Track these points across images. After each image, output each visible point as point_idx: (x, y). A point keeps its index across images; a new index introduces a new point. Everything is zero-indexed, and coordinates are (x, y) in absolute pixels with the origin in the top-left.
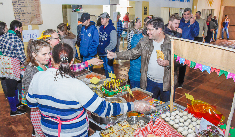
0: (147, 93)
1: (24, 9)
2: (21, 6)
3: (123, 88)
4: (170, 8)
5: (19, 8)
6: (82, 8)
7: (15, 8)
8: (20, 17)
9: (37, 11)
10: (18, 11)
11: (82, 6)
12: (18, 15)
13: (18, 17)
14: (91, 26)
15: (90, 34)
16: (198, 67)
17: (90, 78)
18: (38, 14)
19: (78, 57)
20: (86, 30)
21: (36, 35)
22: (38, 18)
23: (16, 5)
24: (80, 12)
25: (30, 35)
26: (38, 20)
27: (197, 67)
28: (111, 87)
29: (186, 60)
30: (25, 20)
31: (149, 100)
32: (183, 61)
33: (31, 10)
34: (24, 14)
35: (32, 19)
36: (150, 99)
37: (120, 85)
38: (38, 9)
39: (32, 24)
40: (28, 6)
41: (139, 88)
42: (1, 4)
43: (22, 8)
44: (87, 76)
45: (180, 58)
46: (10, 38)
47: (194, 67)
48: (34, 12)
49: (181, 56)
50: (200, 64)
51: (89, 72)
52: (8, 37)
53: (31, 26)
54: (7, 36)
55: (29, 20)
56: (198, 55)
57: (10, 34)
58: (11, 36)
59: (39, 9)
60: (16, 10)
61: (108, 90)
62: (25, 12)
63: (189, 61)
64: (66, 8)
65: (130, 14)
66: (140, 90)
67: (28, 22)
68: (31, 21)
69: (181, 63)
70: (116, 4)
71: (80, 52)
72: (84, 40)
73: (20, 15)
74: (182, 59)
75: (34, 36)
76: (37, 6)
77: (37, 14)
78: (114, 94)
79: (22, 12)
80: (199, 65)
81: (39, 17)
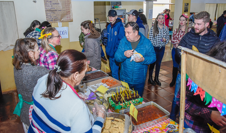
0: (163, 111)
1: (55, 6)
2: (52, 4)
3: (134, 101)
4: (217, 4)
5: (50, 5)
6: (121, 5)
7: (46, 5)
8: (51, 14)
9: (67, 9)
10: (49, 8)
11: (121, 3)
12: (49, 12)
13: (49, 14)
14: (117, 23)
15: (116, 32)
16: (215, 105)
17: (105, 82)
18: (69, 11)
19: (104, 57)
20: (112, 28)
21: (65, 32)
22: (68, 15)
23: (47, 3)
24: (118, 9)
25: (60, 32)
26: (68, 17)
27: (214, 103)
28: (119, 99)
29: (199, 87)
30: (55, 18)
31: (163, 120)
32: (195, 89)
33: (61, 7)
34: (55, 12)
35: (62, 16)
36: (166, 120)
37: (131, 97)
38: (68, 6)
39: (62, 21)
40: (59, 4)
41: (155, 103)
42: (34, 2)
43: (53, 5)
44: (103, 80)
45: (191, 82)
46: (35, 35)
47: (210, 103)
48: (65, 9)
49: (193, 79)
50: (220, 100)
51: (107, 75)
52: (34, 34)
53: (61, 23)
54: (32, 33)
55: (59, 17)
56: (217, 84)
57: (35, 32)
58: (36, 34)
59: (70, 6)
60: (47, 8)
61: (114, 102)
62: (56, 9)
63: (203, 90)
64: (106, 5)
65: (171, 11)
66: (156, 105)
67: (58, 19)
68: (61, 19)
69: (192, 90)
70: (153, 1)
71: (106, 52)
72: (110, 40)
73: (51, 12)
74: (194, 85)
75: (64, 33)
76: (68, 4)
77: (67, 11)
78: (122, 108)
79: (53, 9)
80: (217, 103)
81: (70, 14)
